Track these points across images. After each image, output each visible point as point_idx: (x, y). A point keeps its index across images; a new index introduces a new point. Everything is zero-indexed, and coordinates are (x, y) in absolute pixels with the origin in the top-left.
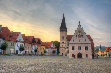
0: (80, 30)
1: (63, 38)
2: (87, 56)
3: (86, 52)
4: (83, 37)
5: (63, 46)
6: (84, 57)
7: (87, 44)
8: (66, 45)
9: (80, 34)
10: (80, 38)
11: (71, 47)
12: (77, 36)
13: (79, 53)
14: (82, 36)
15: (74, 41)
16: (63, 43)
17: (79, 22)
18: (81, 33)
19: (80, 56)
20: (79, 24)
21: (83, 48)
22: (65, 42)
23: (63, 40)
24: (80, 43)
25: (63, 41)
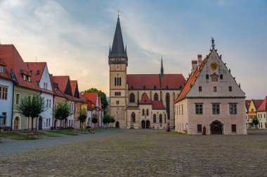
0: (216, 61)
1: (117, 81)
2: (234, 128)
3: (232, 119)
4: (224, 80)
5: (118, 102)
6: (227, 130)
7: (235, 98)
8: (126, 102)
9: (217, 71)
10: (215, 84)
11: (194, 105)
12: (207, 77)
13: (214, 120)
14: (221, 77)
15: (200, 89)
16: (118, 94)
17: (213, 41)
18: (219, 70)
19: (217, 128)
20: (213, 46)
21: (225, 109)
22: (123, 93)
23: (117, 87)
24: (215, 95)
25: (119, 91)
